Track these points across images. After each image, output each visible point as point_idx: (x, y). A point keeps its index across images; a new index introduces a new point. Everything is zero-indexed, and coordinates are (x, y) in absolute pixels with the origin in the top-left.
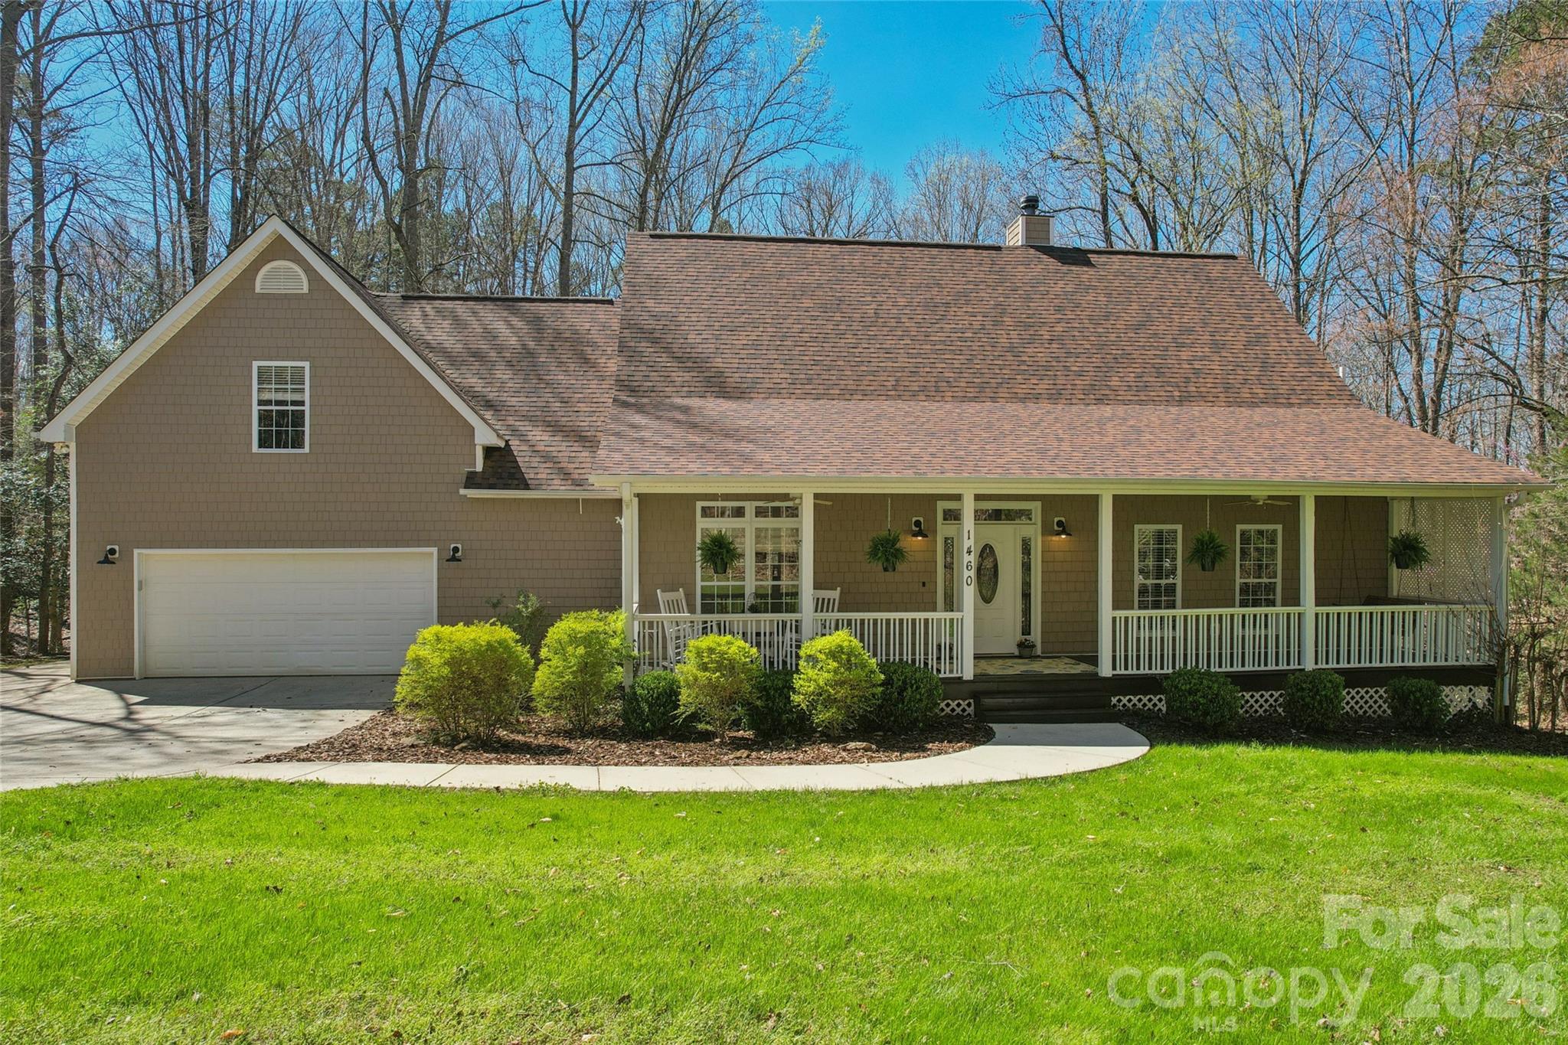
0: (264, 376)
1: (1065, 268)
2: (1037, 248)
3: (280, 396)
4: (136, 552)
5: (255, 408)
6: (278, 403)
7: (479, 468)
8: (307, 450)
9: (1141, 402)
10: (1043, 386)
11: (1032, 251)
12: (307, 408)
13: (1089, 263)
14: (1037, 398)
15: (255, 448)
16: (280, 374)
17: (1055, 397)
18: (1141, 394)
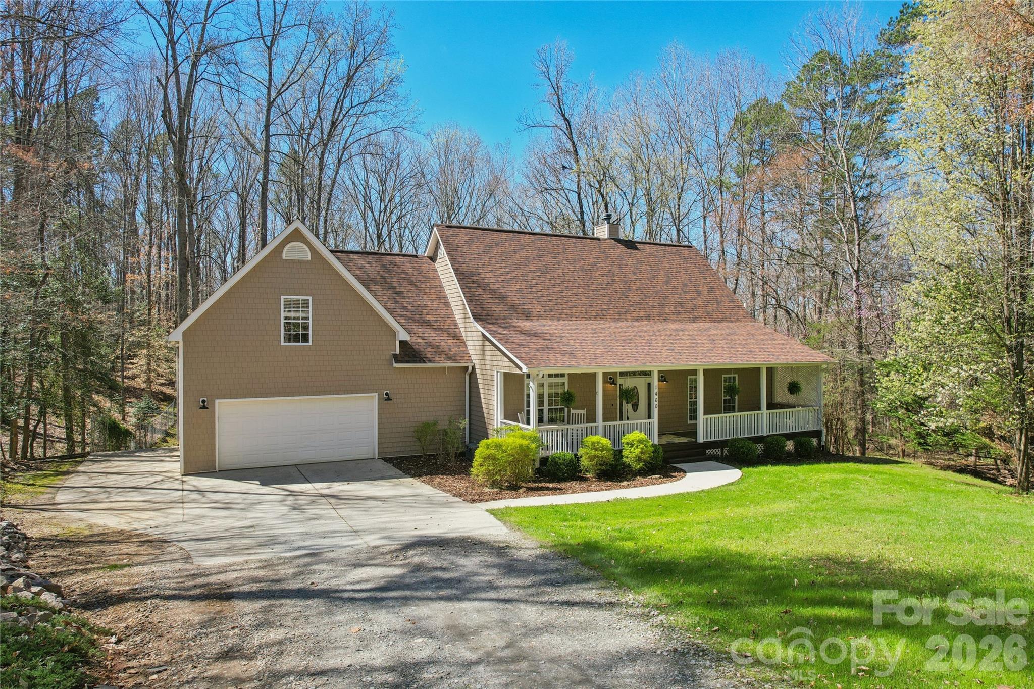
0: (288, 305)
1: (629, 251)
2: (615, 240)
3: (297, 315)
4: (217, 401)
5: (283, 321)
6: (294, 318)
7: (398, 352)
8: (310, 343)
9: (679, 321)
10: (642, 313)
11: (613, 241)
12: (310, 321)
13: (637, 249)
14: (641, 318)
15: (283, 343)
16: (296, 304)
17: (648, 318)
18: (678, 317)
